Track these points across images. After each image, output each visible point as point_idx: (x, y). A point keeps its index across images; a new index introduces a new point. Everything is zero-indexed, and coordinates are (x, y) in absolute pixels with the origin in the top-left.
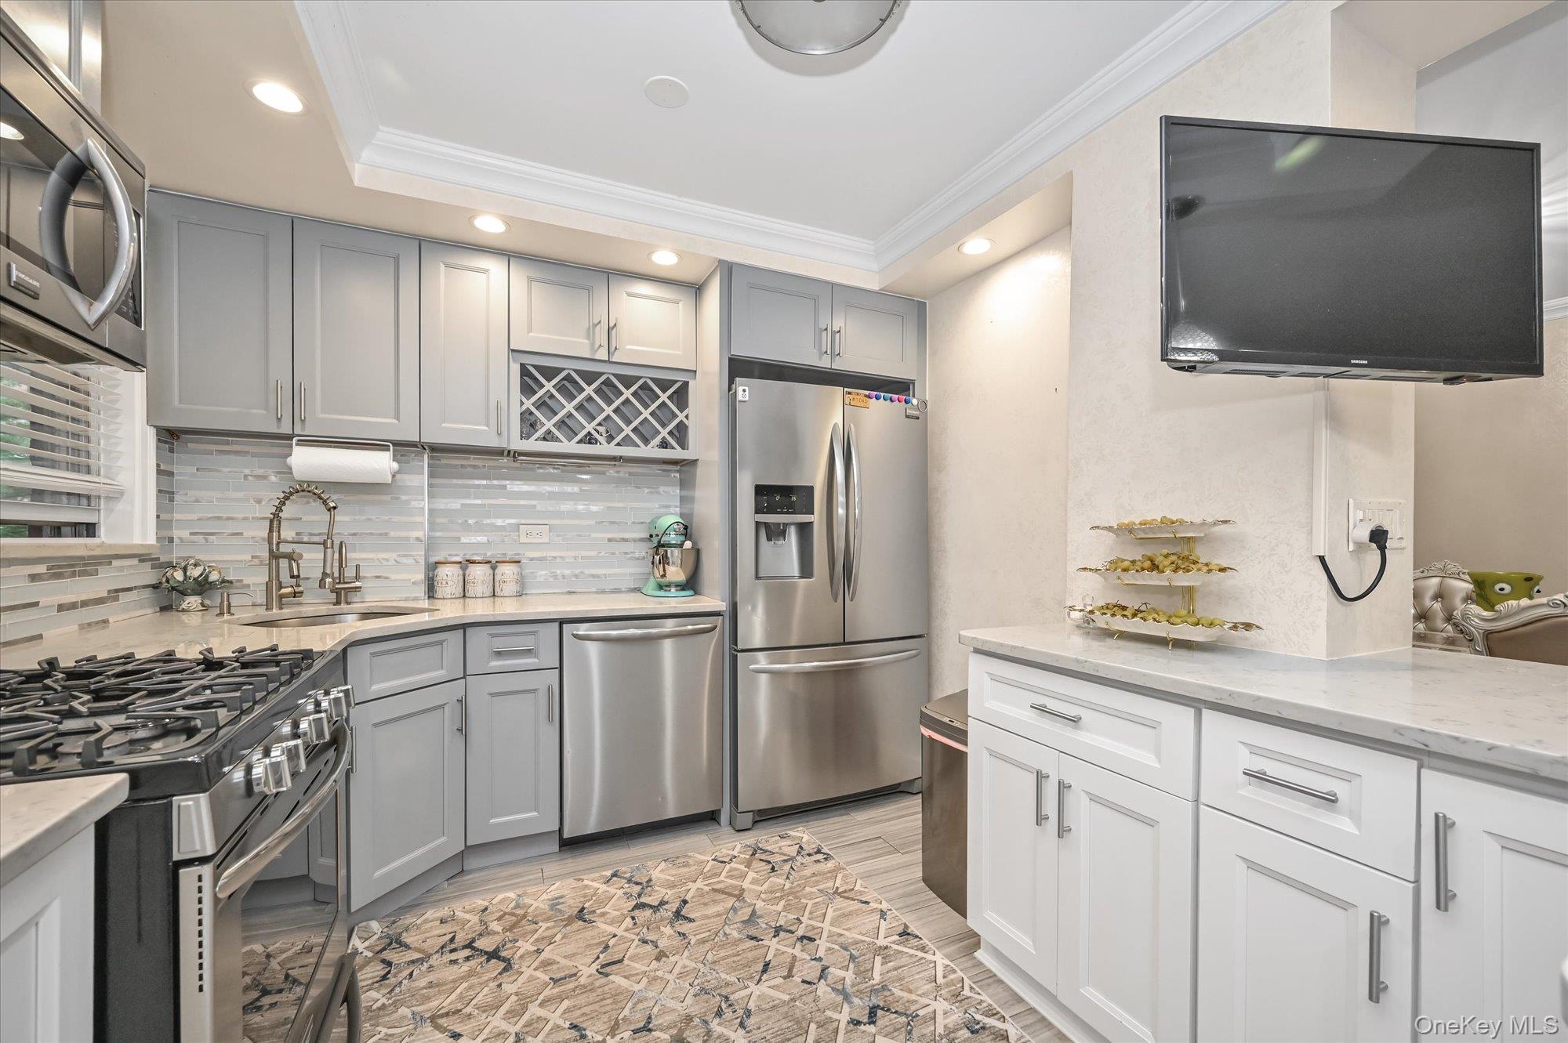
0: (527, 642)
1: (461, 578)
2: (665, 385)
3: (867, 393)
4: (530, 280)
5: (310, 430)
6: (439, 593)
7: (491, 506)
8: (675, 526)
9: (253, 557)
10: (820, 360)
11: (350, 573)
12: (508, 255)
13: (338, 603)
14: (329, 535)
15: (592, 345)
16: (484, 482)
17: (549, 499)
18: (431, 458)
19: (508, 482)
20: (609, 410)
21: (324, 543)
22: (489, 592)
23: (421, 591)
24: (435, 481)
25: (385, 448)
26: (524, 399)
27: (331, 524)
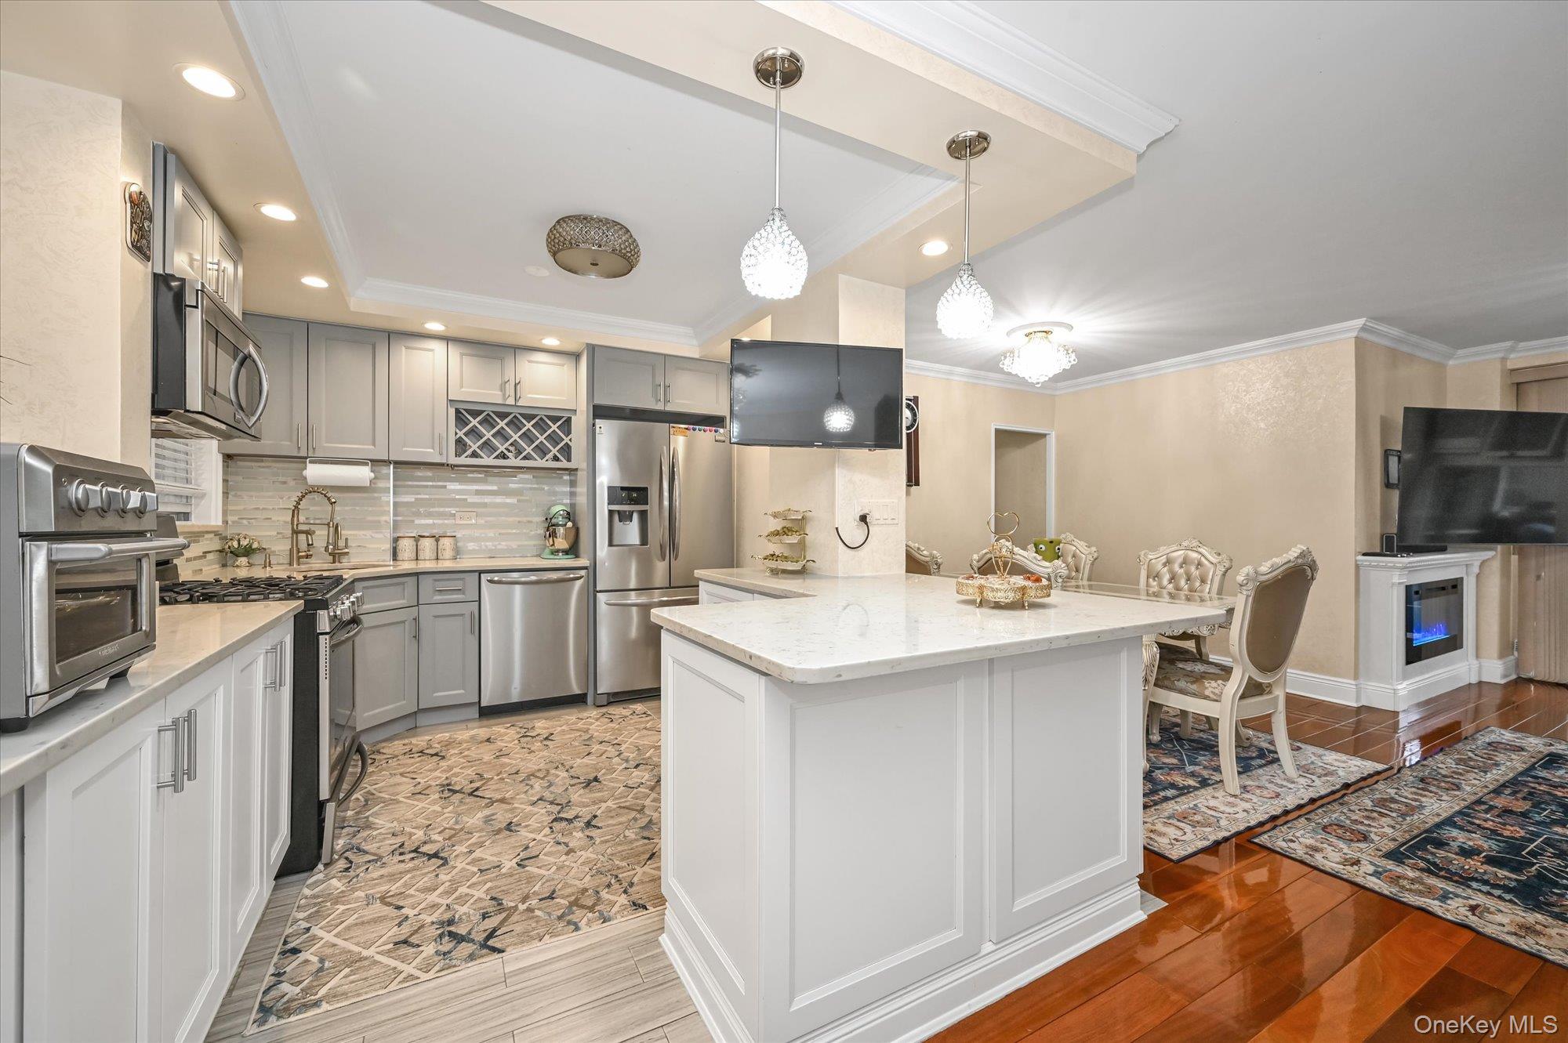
0: (458, 585)
1: (415, 547)
2: (555, 419)
3: (686, 426)
4: (462, 355)
5: (319, 454)
6: (400, 556)
7: (435, 499)
8: (561, 512)
9: (278, 533)
10: (656, 404)
11: (341, 543)
12: (447, 339)
13: (334, 562)
14: (332, 519)
15: (504, 395)
16: (431, 483)
17: (476, 494)
18: (394, 468)
19: (448, 483)
20: (516, 437)
21: (328, 524)
22: (434, 556)
23: (388, 556)
24: (398, 483)
25: (367, 464)
26: (458, 431)
27: (333, 512)
